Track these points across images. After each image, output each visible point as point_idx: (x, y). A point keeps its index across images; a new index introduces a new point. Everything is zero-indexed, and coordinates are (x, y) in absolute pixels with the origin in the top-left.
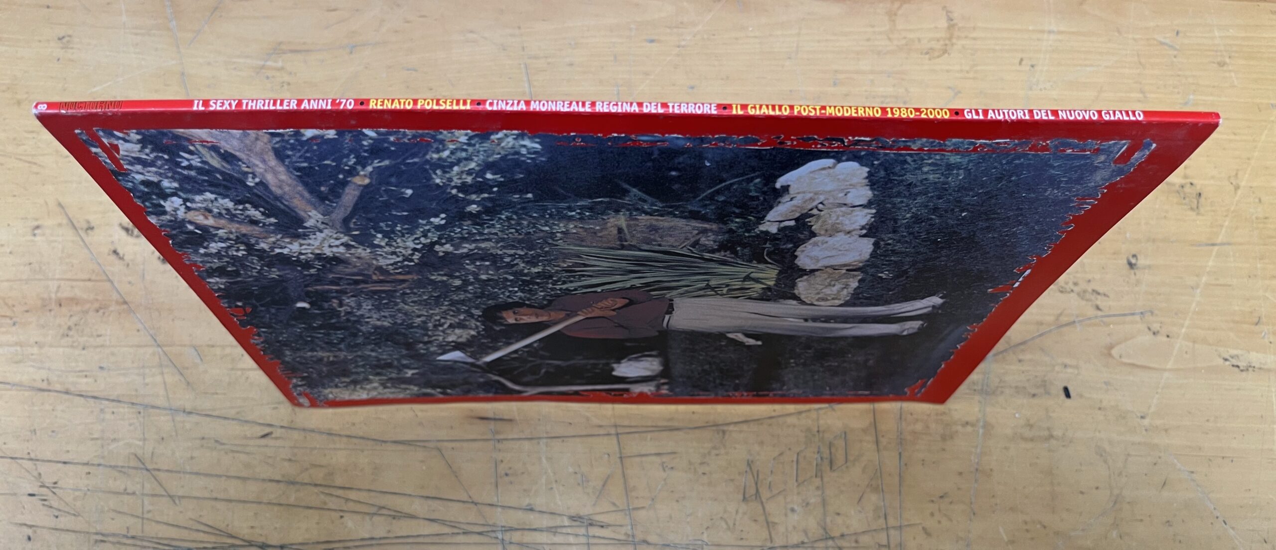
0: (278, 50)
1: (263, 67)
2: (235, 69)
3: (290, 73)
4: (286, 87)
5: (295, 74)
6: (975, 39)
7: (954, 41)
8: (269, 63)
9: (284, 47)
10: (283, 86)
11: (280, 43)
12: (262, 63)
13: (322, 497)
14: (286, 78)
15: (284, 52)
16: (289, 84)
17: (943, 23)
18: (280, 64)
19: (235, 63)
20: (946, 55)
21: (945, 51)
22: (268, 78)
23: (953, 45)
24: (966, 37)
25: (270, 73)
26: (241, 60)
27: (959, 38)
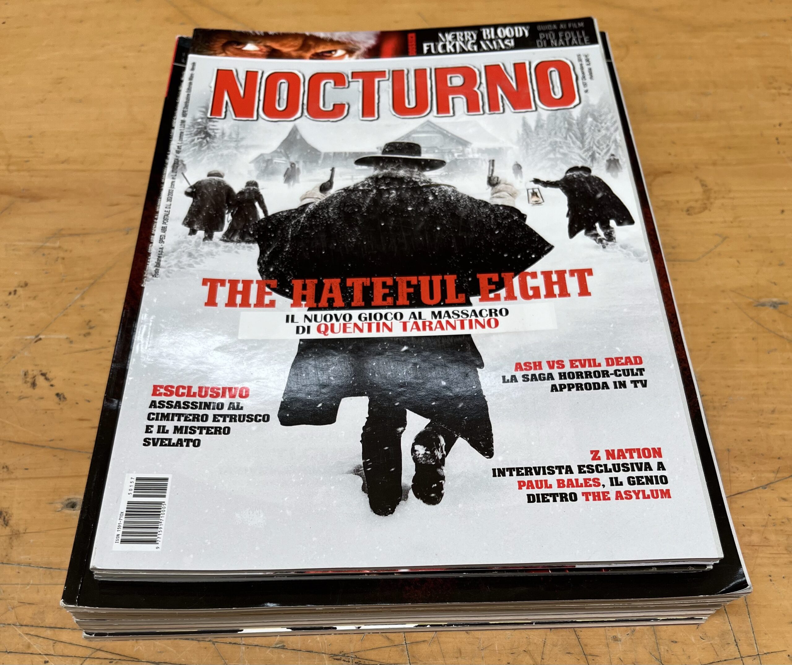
0: (58, 234)
1: (41, 247)
2: (13, 250)
3: (66, 251)
4: (60, 260)
5: (71, 251)
6: (732, 198)
7: (712, 200)
8: (48, 244)
9: (63, 232)
10: (57, 260)
11: (62, 229)
12: (40, 244)
13: (26, 638)
14: (61, 254)
15: (63, 236)
16: (63, 259)
17: (698, 189)
18: (57, 244)
19: (14, 245)
20: (707, 212)
21: (705, 208)
22: (44, 255)
23: (711, 203)
24: (723, 198)
25: (46, 252)
26: (22, 243)
27: (716, 198)
